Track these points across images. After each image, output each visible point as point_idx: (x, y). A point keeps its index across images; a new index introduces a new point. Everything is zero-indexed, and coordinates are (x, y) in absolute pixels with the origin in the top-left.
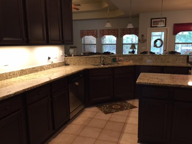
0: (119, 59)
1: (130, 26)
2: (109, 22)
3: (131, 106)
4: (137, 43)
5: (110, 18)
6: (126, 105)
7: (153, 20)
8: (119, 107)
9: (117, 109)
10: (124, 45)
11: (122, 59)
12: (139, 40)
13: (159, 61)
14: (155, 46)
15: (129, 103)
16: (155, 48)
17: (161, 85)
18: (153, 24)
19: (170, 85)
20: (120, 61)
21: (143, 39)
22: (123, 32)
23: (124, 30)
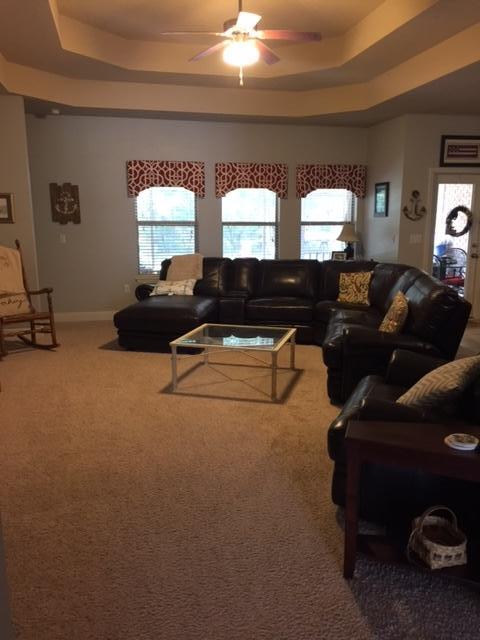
7: (448, 142)
14: (450, 231)
18: (449, 156)
21: (416, 207)
22: (308, 180)
23: (310, 169)
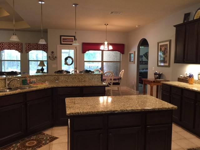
0: (31, 81)
1: (42, 42)
2: (15, 35)
3: (50, 138)
4: (46, 60)
5: (16, 30)
6: (44, 138)
7: (62, 37)
8: (35, 142)
9: (33, 146)
10: (30, 62)
11: (35, 80)
12: (48, 57)
13: (76, 81)
14: (66, 63)
15: (47, 134)
16: (66, 65)
17: (95, 113)
18: (63, 41)
19: (105, 111)
20: (31, 83)
21: (53, 56)
22: (29, 47)
23: (29, 44)
